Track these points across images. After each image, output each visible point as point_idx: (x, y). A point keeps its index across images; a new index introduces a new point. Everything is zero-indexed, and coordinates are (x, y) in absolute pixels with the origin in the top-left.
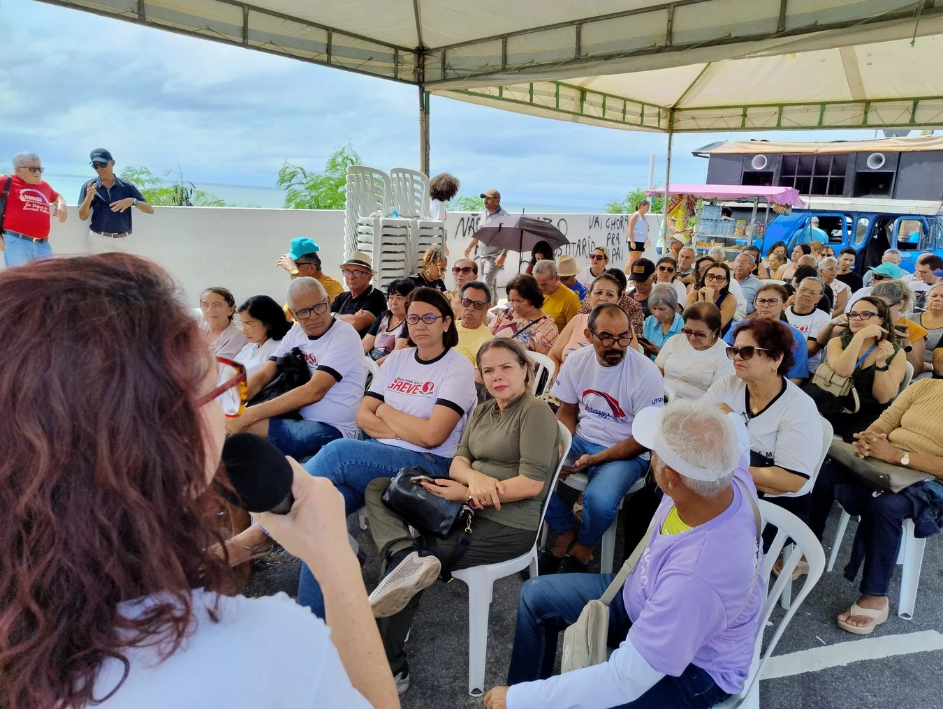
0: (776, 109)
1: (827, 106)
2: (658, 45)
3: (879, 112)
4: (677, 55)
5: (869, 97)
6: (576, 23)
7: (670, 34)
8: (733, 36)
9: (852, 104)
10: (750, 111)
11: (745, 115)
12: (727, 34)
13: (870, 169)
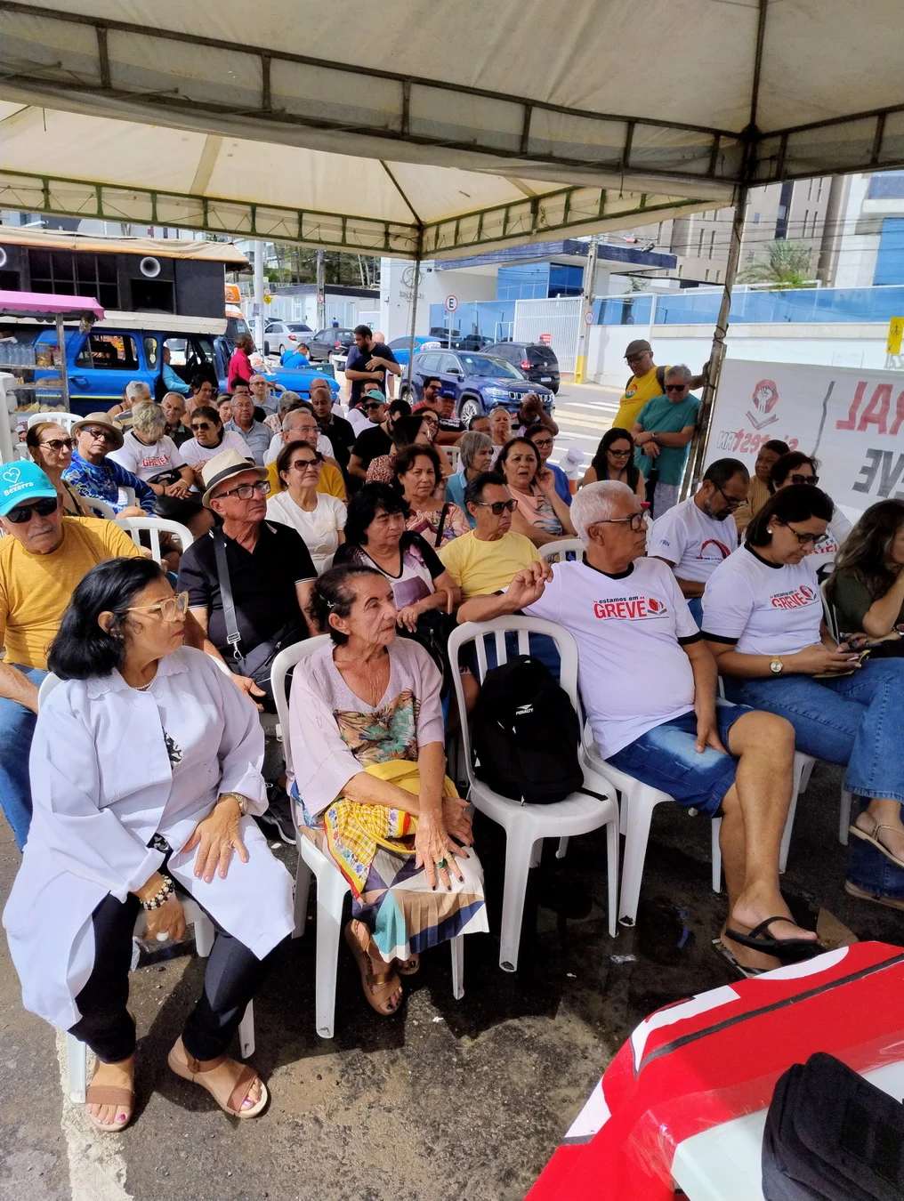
0: (93, 189)
1: (158, 196)
2: (391, 127)
3: (218, 214)
4: (411, 148)
5: (206, 194)
6: (266, 53)
7: (405, 117)
8: (479, 143)
9: (187, 199)
10: (52, 185)
11: (46, 191)
12: (472, 140)
13: (145, 276)
